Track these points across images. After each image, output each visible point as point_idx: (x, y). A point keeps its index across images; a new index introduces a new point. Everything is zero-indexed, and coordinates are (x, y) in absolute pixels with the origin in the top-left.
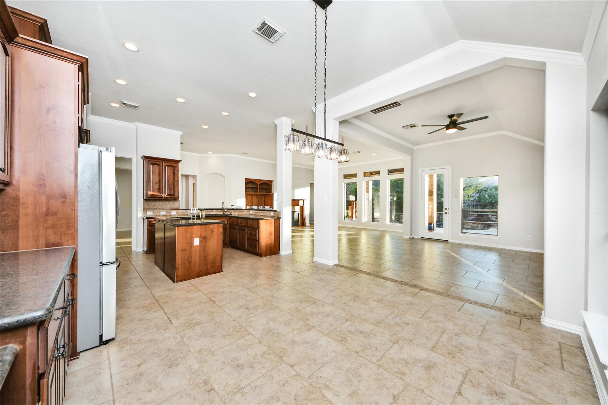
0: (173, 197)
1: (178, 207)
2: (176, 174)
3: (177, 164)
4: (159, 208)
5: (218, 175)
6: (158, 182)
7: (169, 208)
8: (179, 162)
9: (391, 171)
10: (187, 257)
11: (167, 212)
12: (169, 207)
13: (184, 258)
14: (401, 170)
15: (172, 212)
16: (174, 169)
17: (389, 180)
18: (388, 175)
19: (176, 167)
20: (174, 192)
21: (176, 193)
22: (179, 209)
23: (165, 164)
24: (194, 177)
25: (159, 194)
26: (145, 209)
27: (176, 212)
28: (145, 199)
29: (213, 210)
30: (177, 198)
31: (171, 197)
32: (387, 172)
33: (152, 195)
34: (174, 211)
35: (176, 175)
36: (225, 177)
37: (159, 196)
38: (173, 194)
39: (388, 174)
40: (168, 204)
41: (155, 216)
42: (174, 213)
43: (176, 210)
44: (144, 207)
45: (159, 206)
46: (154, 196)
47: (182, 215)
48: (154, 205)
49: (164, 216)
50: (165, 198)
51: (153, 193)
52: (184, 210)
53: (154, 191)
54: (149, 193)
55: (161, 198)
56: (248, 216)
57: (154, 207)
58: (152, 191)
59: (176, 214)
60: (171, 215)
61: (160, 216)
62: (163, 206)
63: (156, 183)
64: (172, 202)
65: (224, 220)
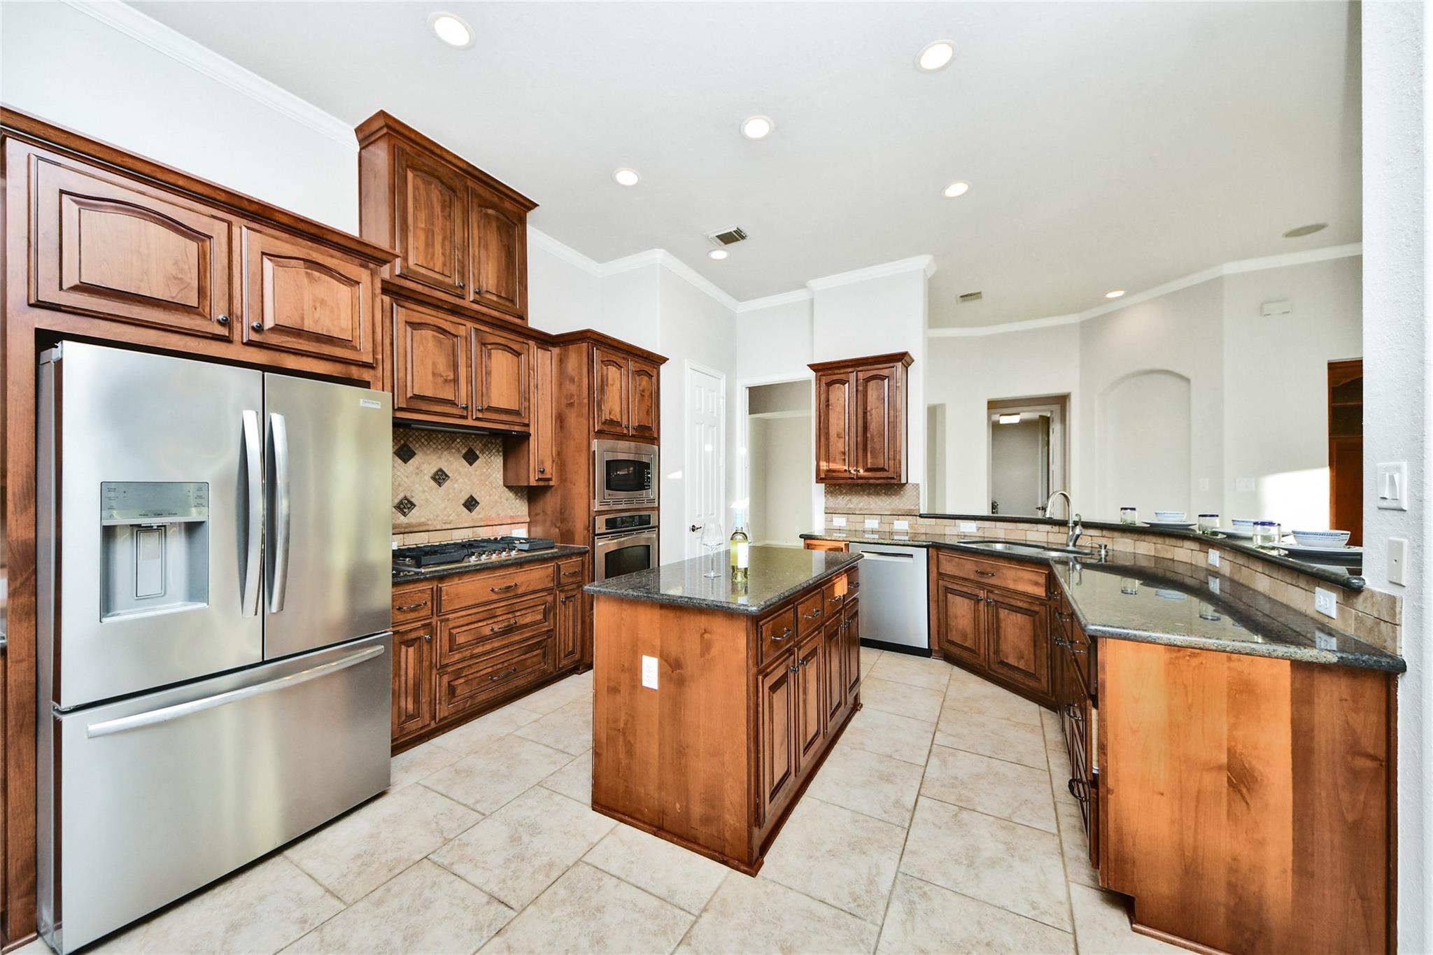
0: (885, 475)
1: (913, 508)
2: (890, 399)
3: (896, 368)
4: (861, 509)
5: (1163, 377)
7: (889, 510)
11: (881, 523)
12: (888, 507)
15: (896, 522)
16: (887, 387)
20: (885, 461)
21: (892, 463)
22: (916, 516)
23: (861, 375)
26: (829, 512)
27: (906, 522)
30: (895, 479)
31: (879, 474)
33: (829, 471)
34: (902, 520)
35: (890, 405)
37: (847, 475)
38: (881, 466)
40: (884, 499)
41: (850, 530)
42: (902, 525)
43: (907, 515)
44: (826, 503)
45: (862, 504)
46: (834, 474)
47: (926, 534)
48: (848, 498)
49: (873, 532)
50: (861, 478)
51: (833, 466)
52: (934, 520)
53: (834, 461)
54: (824, 466)
55: (850, 478)
56: (1202, 576)
57: (848, 506)
58: (828, 460)
59: (907, 528)
60: (893, 531)
61: (864, 532)
62: (871, 502)
63: (837, 435)
64: (894, 491)
65: (1033, 577)
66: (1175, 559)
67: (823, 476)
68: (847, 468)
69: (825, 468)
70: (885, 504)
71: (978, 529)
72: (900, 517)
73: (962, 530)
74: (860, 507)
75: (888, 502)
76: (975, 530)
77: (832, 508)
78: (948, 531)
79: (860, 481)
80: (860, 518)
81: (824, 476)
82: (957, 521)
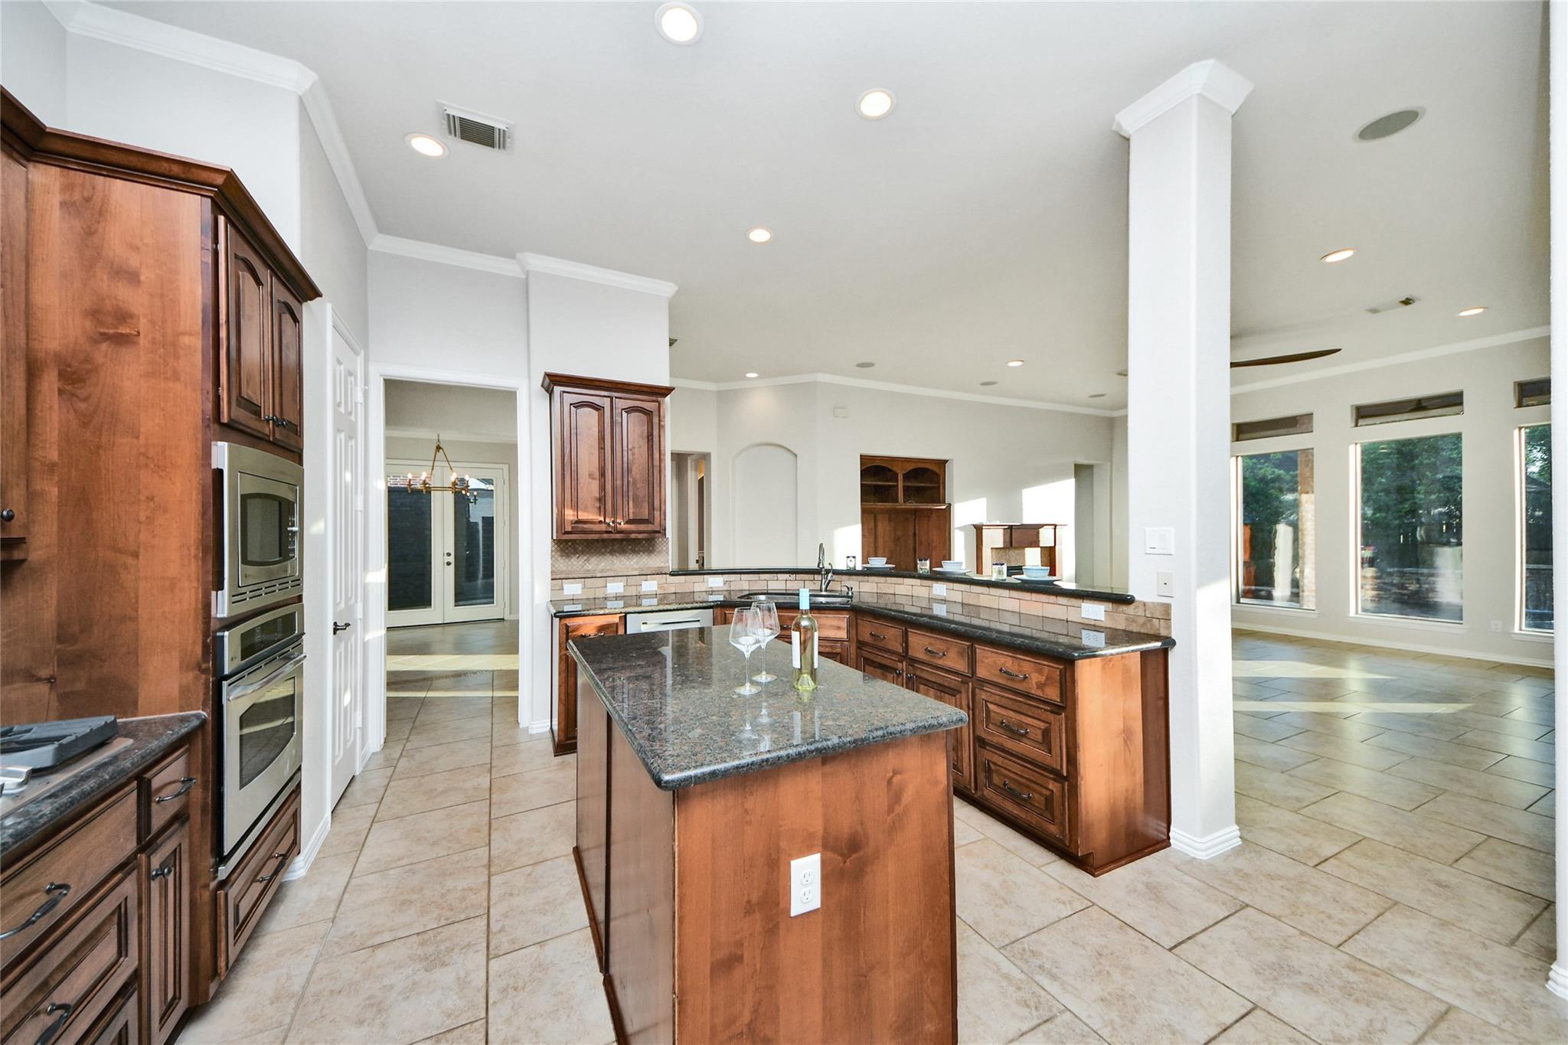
0: (649, 527)
1: (662, 565)
2: (656, 439)
3: (659, 403)
4: (602, 571)
5: (778, 449)
6: (597, 474)
7: (636, 569)
8: (666, 395)
9: (1364, 413)
10: (746, 1018)
11: (626, 586)
12: (635, 566)
13: (731, 1021)
14: (1453, 401)
15: (644, 583)
16: (650, 423)
17: (1358, 446)
18: (1356, 426)
19: (656, 413)
20: (652, 508)
21: (657, 514)
22: (666, 574)
23: (621, 404)
24: (705, 457)
25: (602, 519)
26: (557, 578)
27: (656, 582)
28: (555, 538)
29: (779, 575)
30: (659, 532)
31: (642, 527)
32: (1348, 416)
33: (577, 522)
34: (651, 580)
35: (656, 446)
36: (796, 455)
37: (603, 527)
38: (647, 518)
39: (1353, 425)
40: (631, 556)
41: (588, 599)
42: (650, 586)
43: (658, 574)
44: (553, 565)
45: (603, 564)
46: (585, 526)
47: (675, 593)
48: (585, 558)
49: (617, 598)
50: (621, 532)
51: (583, 516)
52: (684, 577)
53: (585, 509)
54: (570, 515)
55: (607, 532)
56: (924, 604)
57: (585, 567)
58: (576, 507)
59: (656, 589)
60: (642, 594)
61: (606, 599)
62: (615, 561)
63: (590, 475)
64: (642, 547)
65: (835, 623)
66: (897, 593)
67: (569, 528)
68: (603, 520)
69: (571, 518)
70: (632, 563)
71: (725, 582)
72: (649, 576)
73: (710, 586)
74: (600, 567)
75: (635, 560)
76: (722, 584)
77: (562, 572)
78: (697, 588)
79: (618, 536)
80: (599, 582)
81: (570, 530)
82: (705, 576)
